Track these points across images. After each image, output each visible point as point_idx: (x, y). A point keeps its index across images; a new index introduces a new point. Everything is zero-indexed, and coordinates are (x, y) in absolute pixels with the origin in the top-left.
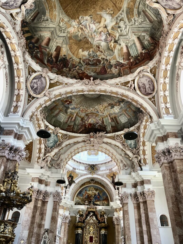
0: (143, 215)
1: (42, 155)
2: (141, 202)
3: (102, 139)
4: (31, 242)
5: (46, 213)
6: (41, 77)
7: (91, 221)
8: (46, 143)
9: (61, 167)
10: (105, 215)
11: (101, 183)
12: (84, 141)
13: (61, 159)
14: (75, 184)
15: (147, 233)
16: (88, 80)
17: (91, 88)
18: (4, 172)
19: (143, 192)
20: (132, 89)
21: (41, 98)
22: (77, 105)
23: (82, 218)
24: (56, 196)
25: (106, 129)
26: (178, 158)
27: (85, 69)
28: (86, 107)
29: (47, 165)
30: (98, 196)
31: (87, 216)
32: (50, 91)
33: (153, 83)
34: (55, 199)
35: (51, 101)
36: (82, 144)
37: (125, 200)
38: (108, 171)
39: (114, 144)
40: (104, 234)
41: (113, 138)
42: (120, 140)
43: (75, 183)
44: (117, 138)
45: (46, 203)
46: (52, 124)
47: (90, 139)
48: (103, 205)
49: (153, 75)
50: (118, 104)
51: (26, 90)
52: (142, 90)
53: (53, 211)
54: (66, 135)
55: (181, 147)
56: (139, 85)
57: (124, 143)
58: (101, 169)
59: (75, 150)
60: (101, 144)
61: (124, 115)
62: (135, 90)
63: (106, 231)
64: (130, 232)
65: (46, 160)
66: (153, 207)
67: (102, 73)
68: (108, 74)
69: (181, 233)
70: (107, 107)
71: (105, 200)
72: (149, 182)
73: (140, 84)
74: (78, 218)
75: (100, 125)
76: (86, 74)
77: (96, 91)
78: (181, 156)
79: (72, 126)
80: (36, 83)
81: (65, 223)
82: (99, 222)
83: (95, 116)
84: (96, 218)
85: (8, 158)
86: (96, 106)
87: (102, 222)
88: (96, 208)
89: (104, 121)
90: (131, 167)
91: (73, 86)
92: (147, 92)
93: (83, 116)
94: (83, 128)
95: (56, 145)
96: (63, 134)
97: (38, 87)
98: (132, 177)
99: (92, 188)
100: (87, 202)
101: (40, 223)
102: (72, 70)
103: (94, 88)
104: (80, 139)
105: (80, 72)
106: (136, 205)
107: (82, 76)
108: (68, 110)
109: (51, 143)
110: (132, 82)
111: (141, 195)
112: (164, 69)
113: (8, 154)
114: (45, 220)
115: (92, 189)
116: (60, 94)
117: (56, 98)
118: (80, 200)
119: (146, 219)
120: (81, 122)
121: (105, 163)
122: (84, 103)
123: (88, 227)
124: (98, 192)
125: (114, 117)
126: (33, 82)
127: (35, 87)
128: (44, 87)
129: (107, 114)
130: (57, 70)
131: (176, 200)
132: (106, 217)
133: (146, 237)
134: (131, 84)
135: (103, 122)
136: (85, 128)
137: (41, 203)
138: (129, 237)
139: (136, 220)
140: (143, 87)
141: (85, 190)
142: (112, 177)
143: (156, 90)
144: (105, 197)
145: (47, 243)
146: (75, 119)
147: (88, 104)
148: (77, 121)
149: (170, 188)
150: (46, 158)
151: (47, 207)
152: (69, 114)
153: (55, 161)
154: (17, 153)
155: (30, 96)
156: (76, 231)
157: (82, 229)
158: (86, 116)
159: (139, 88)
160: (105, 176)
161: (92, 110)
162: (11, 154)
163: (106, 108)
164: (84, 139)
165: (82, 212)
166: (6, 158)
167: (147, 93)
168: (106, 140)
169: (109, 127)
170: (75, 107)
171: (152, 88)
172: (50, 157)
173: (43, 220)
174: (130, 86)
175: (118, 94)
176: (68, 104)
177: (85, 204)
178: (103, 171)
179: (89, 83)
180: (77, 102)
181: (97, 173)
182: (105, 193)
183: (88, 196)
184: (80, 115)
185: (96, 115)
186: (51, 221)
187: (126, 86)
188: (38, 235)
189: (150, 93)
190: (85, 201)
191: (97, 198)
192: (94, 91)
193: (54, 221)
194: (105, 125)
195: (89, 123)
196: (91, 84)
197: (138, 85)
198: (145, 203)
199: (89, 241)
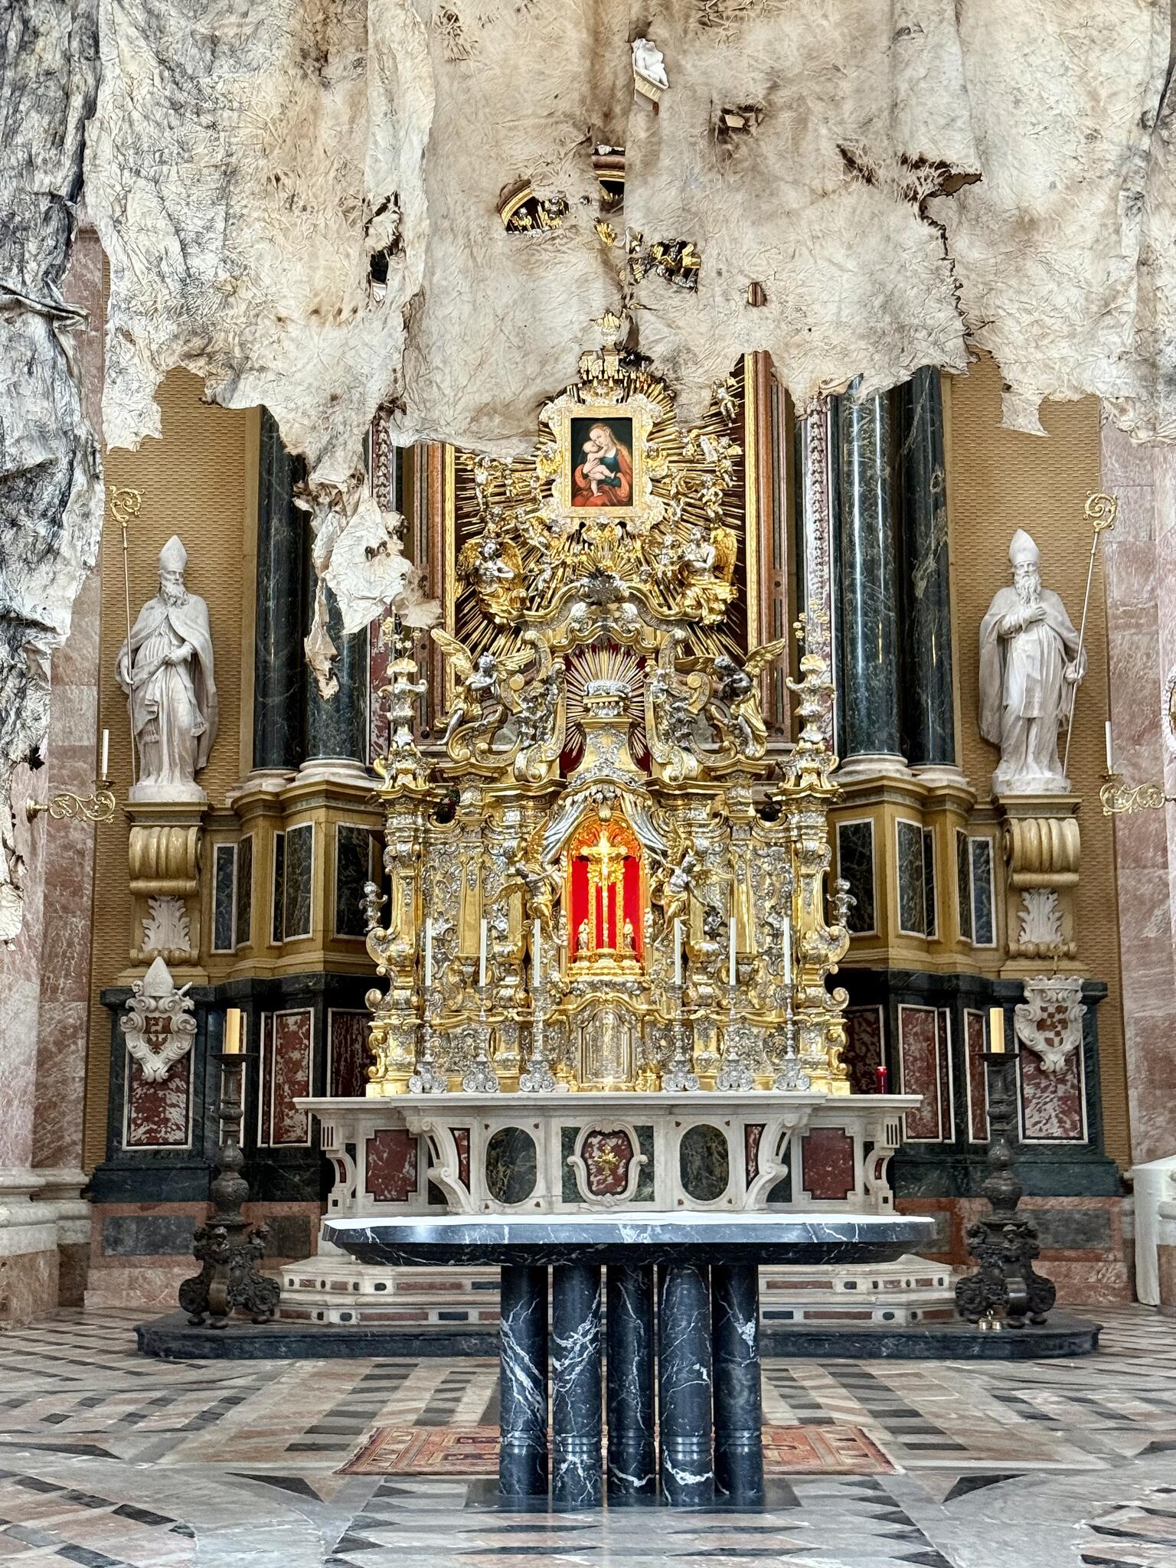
199: (562, 489)
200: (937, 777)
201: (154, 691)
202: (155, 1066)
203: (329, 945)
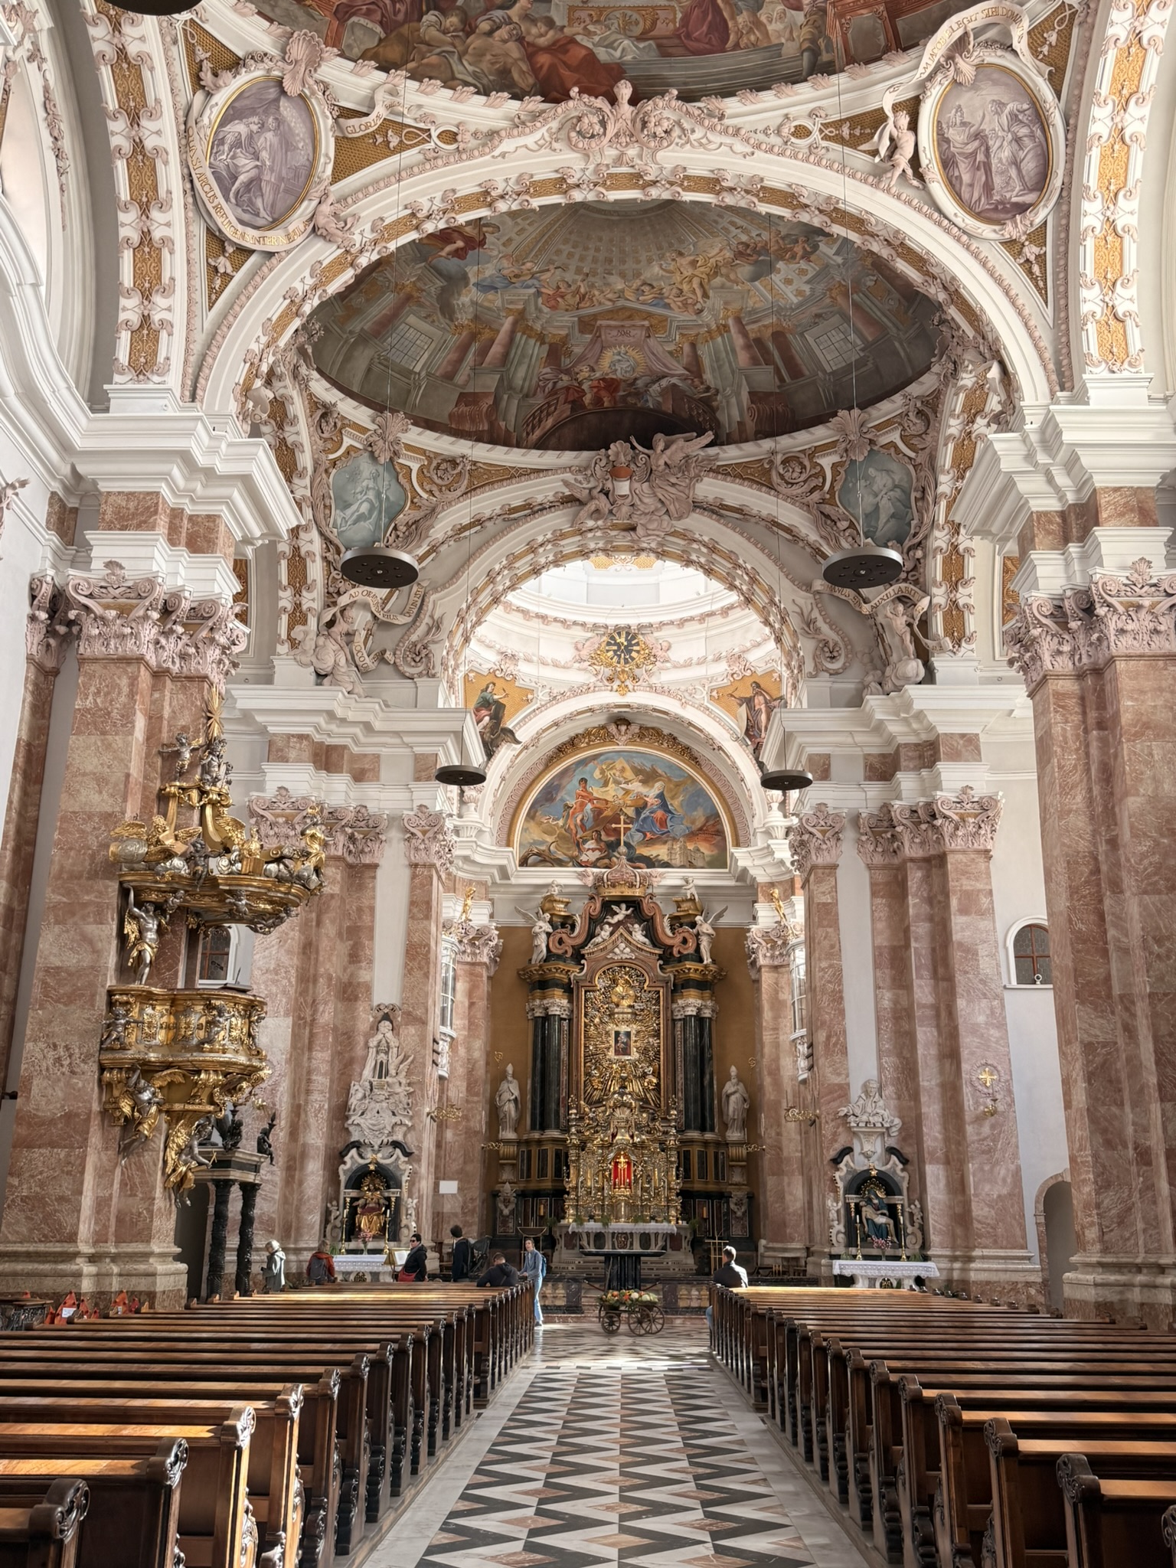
0: (920, 930)
1: (312, 600)
2: (912, 860)
3: (688, 487)
4: (309, 1073)
5: (371, 929)
6: (277, 100)
7: (617, 950)
8: (327, 517)
9: (438, 668)
10: (698, 919)
11: (675, 739)
12: (570, 500)
13: (432, 617)
14: (519, 747)
15: (938, 1016)
16: (600, 102)
17: (619, 160)
18: (148, 747)
19: (929, 805)
20: (898, 172)
21: (288, 252)
22: (519, 260)
23: (564, 936)
24: (419, 834)
25: (713, 410)
26: (1138, 647)
27: (577, 14)
28: (579, 271)
29: (352, 660)
30: (660, 813)
31: (594, 923)
32: (342, 200)
33: (1039, 133)
34: (417, 849)
35: (352, 265)
36: (558, 520)
37: (818, 849)
38: (722, 667)
39: (764, 513)
40: (700, 1019)
41: (758, 475)
42: (806, 488)
43: (518, 742)
44: (787, 476)
45: (368, 873)
46: (355, 389)
47: (609, 485)
48: (692, 865)
49: (1047, 69)
50: (798, 249)
51: (190, 200)
52: (966, 178)
53: (412, 916)
54: (453, 462)
55: (1165, 586)
56: (948, 141)
57: (827, 509)
58: (677, 655)
59: (513, 558)
60: (680, 518)
61: (836, 319)
62: (920, 176)
63: (709, 1003)
64: (842, 1013)
65: (341, 627)
66: (980, 886)
67: (697, 40)
68: (737, 46)
69: (1096, 1036)
70: (724, 271)
71: (702, 836)
72: (968, 747)
73: (951, 134)
74: (544, 936)
75: (674, 385)
76: (584, 52)
77: (654, 183)
78: (1154, 637)
79: (486, 395)
80: (247, 145)
81: (473, 964)
82: (667, 957)
83: (639, 334)
84: (651, 933)
85: (159, 666)
86: (650, 261)
87: (683, 958)
88: (645, 882)
89: (706, 362)
90: (866, 659)
91: (496, 153)
92: (997, 197)
93: (563, 332)
94: (564, 410)
95: (395, 528)
96: (429, 459)
97: (267, 176)
98: (867, 719)
99: (618, 766)
100: (593, 850)
101: (345, 979)
102: (485, 26)
103: (637, 161)
104: (544, 489)
105: (542, 41)
106: (880, 877)
107: (552, 67)
108: (459, 295)
109: (361, 518)
110: (904, 120)
111: (917, 824)
112: (1122, 39)
113: (157, 642)
114: (371, 962)
115: (623, 770)
116: (413, 215)
117: (389, 240)
118: (549, 839)
119: (933, 950)
120: (548, 370)
121: (703, 618)
122: (567, 248)
123: (600, 983)
124: (657, 787)
125: (770, 331)
126: (230, 139)
127: (242, 178)
128: (304, 172)
129: (726, 318)
130: (378, 29)
131: (1092, 873)
132: (706, 928)
133: (926, 1036)
134: (895, 133)
135: (695, 368)
136: (573, 410)
137: (339, 877)
138: (834, 1040)
139: (881, 954)
140: (974, 154)
141: (575, 781)
142: (749, 702)
143: (1057, 182)
144: (699, 817)
145: (392, 1072)
146: (505, 356)
147: (597, 250)
148: (519, 363)
149: (1070, 811)
150: (338, 615)
151: (374, 898)
152: (464, 318)
153: (397, 633)
154: (204, 633)
155: (217, 241)
156: (538, 1002)
157: (569, 990)
158: (582, 332)
159: (947, 163)
160: (702, 696)
161: (622, 291)
162: (172, 639)
163: (716, 274)
164: (566, 483)
165: (567, 904)
166: (147, 665)
167: (999, 202)
168: (709, 488)
169: (733, 400)
170: (505, 272)
171: (1030, 166)
172: (366, 606)
173: (363, 964)
174: (883, 151)
175: (807, 206)
176: (459, 254)
177: (584, 858)
178: (688, 664)
179: (603, 124)
180: (518, 239)
181: (653, 680)
182: (701, 792)
183: (598, 812)
184: (538, 327)
185: (646, 323)
186: (406, 965)
187: (863, 147)
188: (345, 1038)
189: (1014, 200)
190: (578, 845)
191: (649, 821)
192: (636, 179)
193: (420, 968)
194: (708, 389)
195: (603, 380)
196: (617, 135)
197: (942, 140)
198: (936, 862)
199: (612, 1050)
200: (708, 1136)
201: (506, 1108)
202: (506, 1212)
203: (553, 1181)
